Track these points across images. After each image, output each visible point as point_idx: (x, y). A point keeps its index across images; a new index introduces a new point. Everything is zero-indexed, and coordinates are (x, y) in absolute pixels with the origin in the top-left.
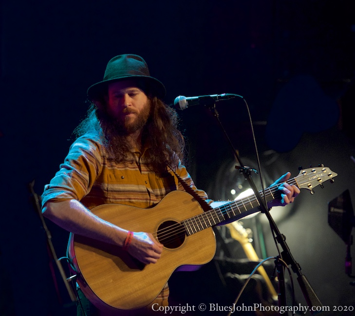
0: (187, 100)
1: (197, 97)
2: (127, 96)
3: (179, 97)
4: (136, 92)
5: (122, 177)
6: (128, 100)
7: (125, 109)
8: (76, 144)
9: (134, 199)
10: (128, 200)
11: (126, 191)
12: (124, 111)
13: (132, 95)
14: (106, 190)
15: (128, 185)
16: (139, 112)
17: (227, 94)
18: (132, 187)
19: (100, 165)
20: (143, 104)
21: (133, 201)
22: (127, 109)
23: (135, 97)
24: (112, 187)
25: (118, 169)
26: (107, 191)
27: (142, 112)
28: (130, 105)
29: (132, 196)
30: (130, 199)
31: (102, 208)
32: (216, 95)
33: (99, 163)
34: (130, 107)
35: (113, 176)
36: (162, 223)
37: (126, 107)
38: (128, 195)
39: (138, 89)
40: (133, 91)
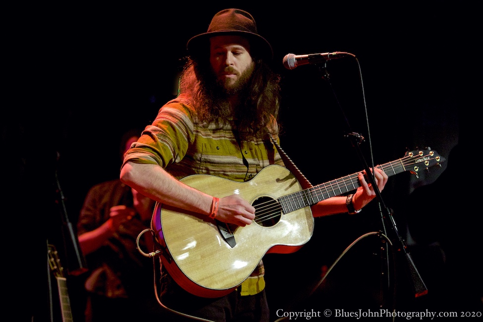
0: (296, 59)
1: (307, 55)
2: (230, 54)
3: (288, 55)
4: (240, 51)
5: (217, 147)
6: (231, 58)
7: (227, 68)
8: (166, 108)
9: (230, 171)
10: (222, 173)
11: (221, 163)
12: (225, 70)
13: (235, 53)
14: (198, 161)
15: (224, 157)
16: (240, 73)
17: (339, 52)
18: (228, 159)
19: (192, 134)
20: (246, 65)
21: (229, 173)
22: (229, 69)
23: (239, 56)
24: (206, 158)
25: (214, 139)
26: (200, 161)
27: (244, 74)
28: (232, 64)
29: (227, 169)
30: (224, 171)
31: (193, 179)
32: (328, 53)
33: (191, 131)
34: (232, 66)
35: (208, 146)
36: (257, 198)
37: (228, 65)
38: (223, 168)
39: (242, 48)
40: (237, 49)
